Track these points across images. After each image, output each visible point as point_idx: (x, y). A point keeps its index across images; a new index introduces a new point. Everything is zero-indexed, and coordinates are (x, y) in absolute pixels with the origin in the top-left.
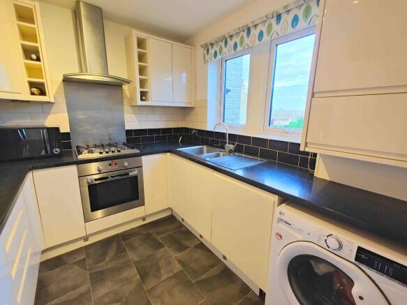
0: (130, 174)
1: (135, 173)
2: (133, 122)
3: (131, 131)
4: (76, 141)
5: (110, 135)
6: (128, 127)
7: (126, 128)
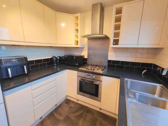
0: (94, 83)
1: (97, 83)
2: (112, 56)
3: (111, 61)
4: (89, 62)
5: (101, 61)
6: (109, 59)
7: (108, 59)
